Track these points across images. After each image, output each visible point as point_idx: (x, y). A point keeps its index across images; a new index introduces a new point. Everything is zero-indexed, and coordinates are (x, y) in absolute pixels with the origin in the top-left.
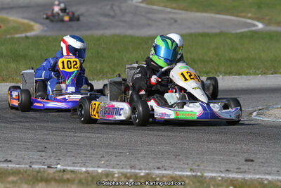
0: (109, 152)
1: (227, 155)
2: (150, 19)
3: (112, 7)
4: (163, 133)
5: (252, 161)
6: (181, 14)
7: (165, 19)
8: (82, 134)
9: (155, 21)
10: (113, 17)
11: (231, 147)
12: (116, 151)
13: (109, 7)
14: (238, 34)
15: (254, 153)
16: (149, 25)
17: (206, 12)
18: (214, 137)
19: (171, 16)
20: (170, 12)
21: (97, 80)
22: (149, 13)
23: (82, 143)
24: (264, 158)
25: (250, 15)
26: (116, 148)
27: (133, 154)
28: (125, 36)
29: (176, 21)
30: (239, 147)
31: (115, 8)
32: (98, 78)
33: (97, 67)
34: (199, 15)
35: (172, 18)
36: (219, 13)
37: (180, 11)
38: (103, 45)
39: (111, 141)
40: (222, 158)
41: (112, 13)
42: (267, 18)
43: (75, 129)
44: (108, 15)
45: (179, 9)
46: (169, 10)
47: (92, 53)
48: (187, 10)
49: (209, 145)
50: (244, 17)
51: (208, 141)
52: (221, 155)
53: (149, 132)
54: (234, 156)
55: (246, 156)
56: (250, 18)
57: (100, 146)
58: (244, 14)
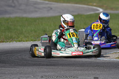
0: (22, 76)
1: (84, 76)
2: (36, 8)
3: (13, 1)
4: (50, 67)
5: (97, 78)
6: (54, 4)
7: (45, 8)
8: (6, 69)
9: (39, 8)
10: (14, 7)
11: (86, 72)
12: (25, 76)
13: (11, 1)
14: (88, 15)
15: (98, 75)
16: (36, 11)
17: (69, 3)
18: (77, 68)
19: (48, 5)
20: (48, 4)
21: (9, 42)
22: (35, 4)
23: (7, 73)
24: (104, 77)
25: (95, 4)
26: (25, 75)
27: (35, 77)
28: (23, 18)
29: (51, 9)
30: (90, 72)
31: (15, 2)
32: (9, 41)
33: (8, 35)
34: (65, 5)
35: (49, 7)
36: (76, 3)
37: (54, 3)
38: (10, 23)
39: (22, 71)
40: (82, 77)
41: (13, 5)
42: (105, 6)
43: (2, 66)
44: (11, 6)
45: (53, 1)
46: (47, 2)
47: (5, 27)
48: (58, 2)
49: (75, 72)
50: (92, 5)
51: (74, 70)
52: (81, 76)
53: (42, 67)
54: (88, 76)
55: (94, 76)
56: (95, 6)
57: (16, 74)
58: (91, 4)
